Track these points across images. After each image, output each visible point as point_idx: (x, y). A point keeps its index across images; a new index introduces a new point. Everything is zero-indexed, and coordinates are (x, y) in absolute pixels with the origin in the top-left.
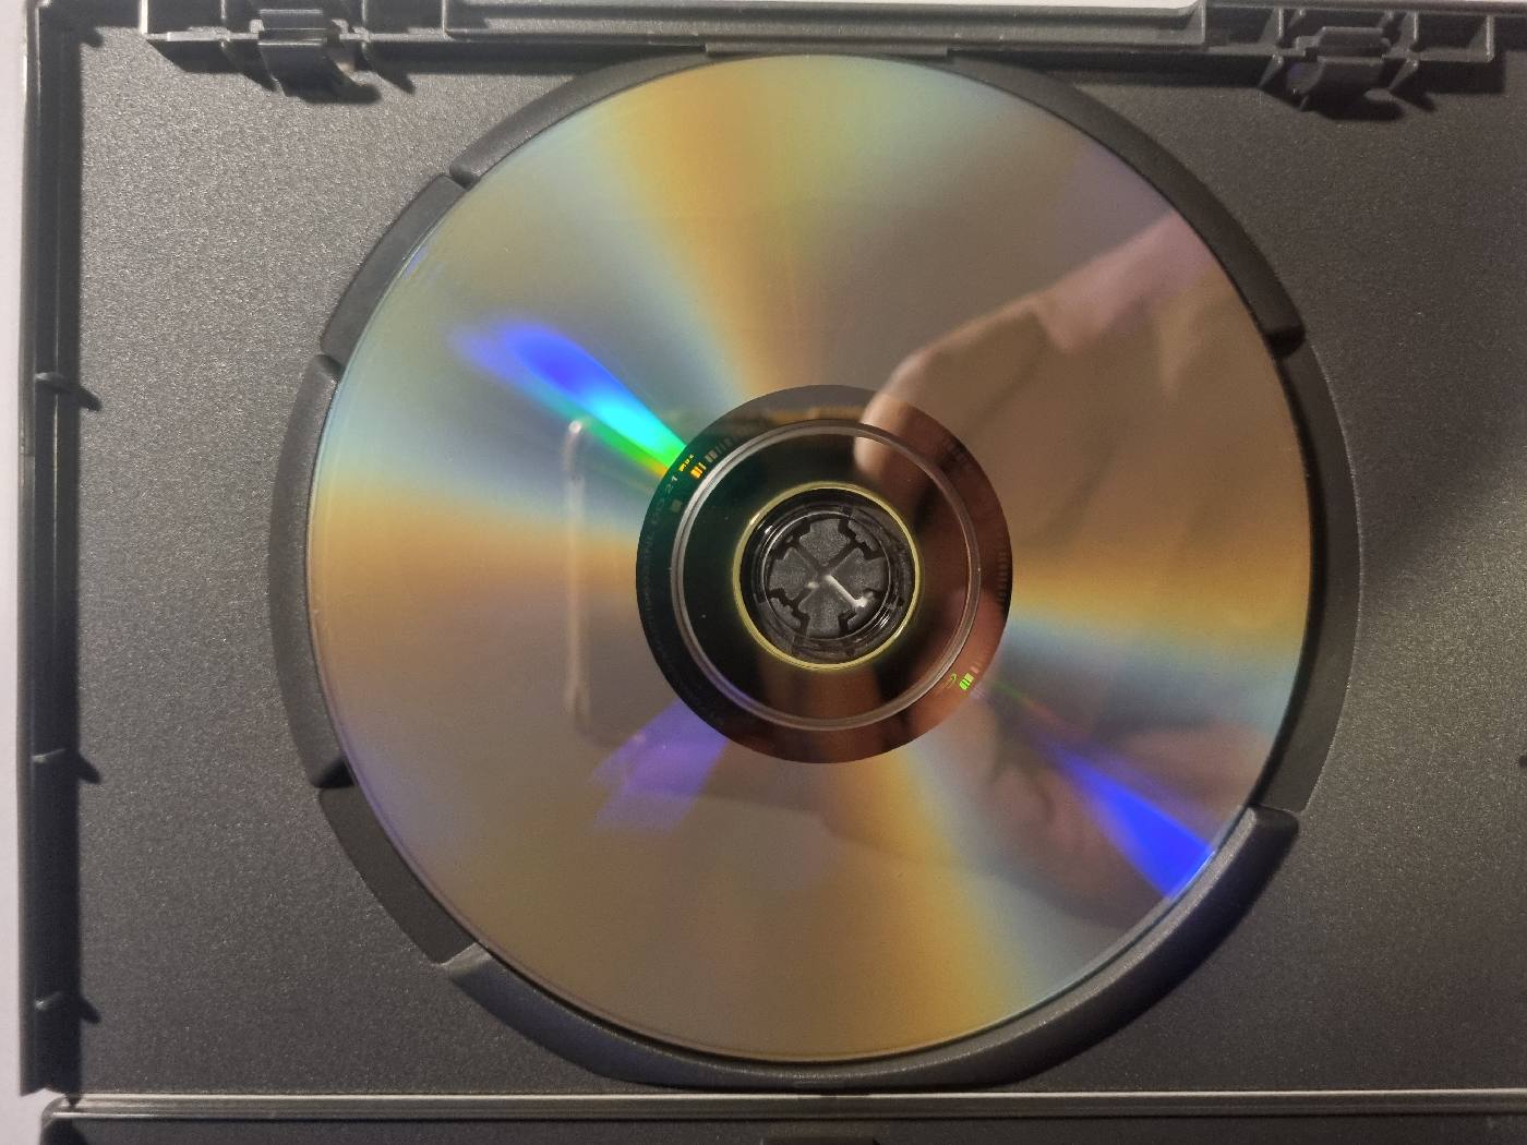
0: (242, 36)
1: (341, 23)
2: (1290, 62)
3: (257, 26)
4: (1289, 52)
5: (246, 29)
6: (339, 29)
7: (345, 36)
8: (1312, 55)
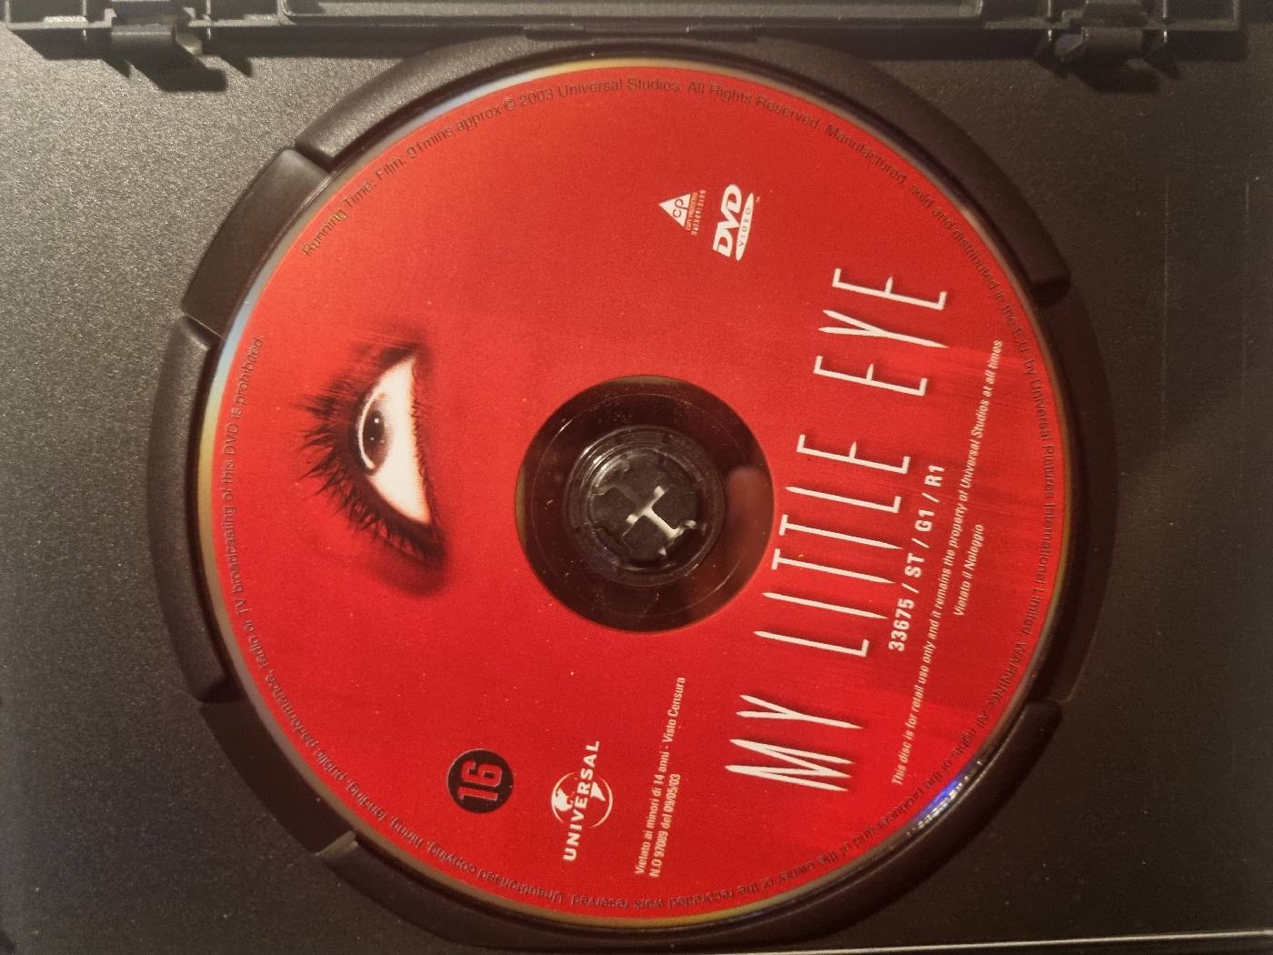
0: (97, 25)
1: (191, 11)
2: (1057, 34)
3: (110, 14)
4: (1058, 26)
5: (101, 18)
6: (189, 18)
7: (194, 24)
8: (1075, 27)
